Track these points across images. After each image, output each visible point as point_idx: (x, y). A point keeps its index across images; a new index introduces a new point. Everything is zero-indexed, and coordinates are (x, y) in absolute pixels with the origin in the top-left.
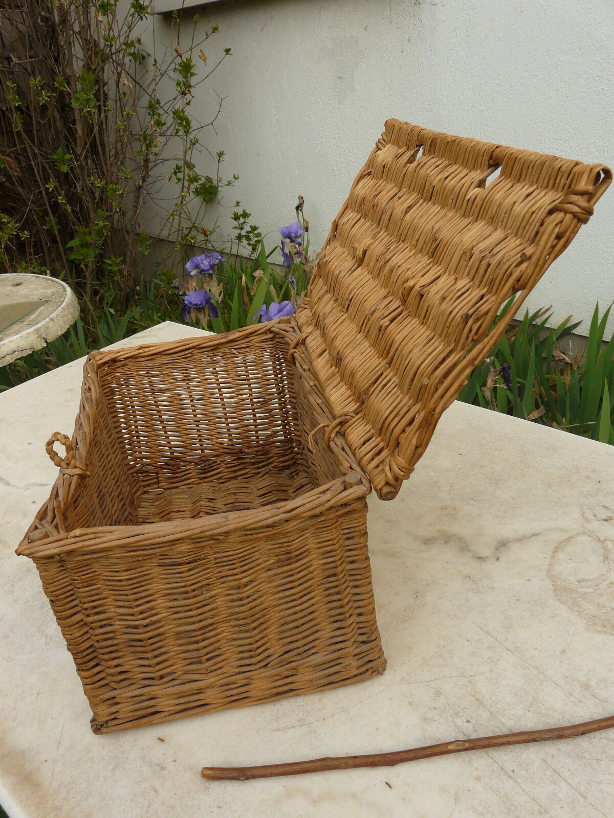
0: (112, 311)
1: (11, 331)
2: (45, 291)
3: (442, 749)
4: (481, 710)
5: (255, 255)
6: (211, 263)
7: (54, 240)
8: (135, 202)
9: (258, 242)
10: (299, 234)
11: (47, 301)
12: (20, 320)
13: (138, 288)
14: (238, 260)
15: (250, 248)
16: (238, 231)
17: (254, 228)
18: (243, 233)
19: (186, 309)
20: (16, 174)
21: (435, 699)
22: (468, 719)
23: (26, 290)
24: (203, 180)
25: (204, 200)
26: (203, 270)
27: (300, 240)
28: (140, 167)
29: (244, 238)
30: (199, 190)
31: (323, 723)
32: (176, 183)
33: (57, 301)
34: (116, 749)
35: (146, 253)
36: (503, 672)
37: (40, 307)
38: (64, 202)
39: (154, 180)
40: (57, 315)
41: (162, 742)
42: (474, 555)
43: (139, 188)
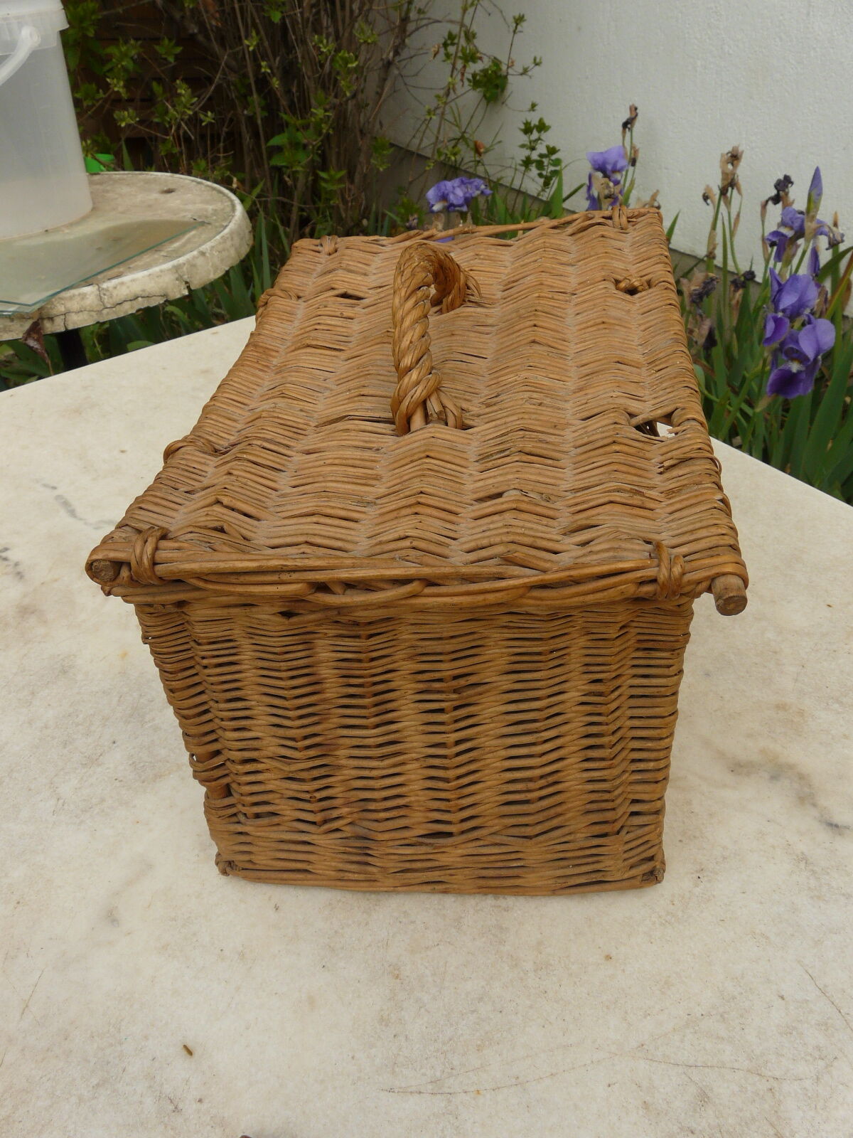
1: (138, 263)
2: (205, 206)
5: (546, 194)
6: (468, 195)
7: (256, 135)
8: (379, 86)
9: (555, 173)
10: (619, 166)
11: (203, 224)
12: (155, 247)
13: (365, 222)
14: (520, 199)
15: (542, 181)
16: (526, 152)
17: (552, 151)
18: (535, 156)
20: (214, 23)
23: (178, 202)
24: (486, 63)
25: (484, 96)
26: (452, 205)
27: (618, 176)
28: (392, 30)
29: (534, 165)
30: (478, 78)
31: (474, 1099)
32: (444, 61)
33: (217, 224)
34: (111, 1045)
35: (381, 169)
36: (841, 1087)
37: (190, 231)
38: (269, 71)
39: (412, 53)
40: (213, 247)
41: (188, 1056)
42: (822, 816)
43: (388, 65)
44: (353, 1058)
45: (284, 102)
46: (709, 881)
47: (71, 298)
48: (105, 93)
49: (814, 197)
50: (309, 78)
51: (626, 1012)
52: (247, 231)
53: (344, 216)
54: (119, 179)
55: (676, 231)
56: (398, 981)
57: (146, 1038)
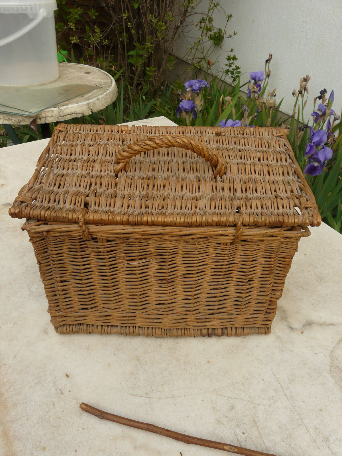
0: (144, 97)
1: (74, 101)
2: (101, 80)
3: (220, 446)
4: (254, 429)
5: (234, 84)
6: (200, 86)
7: (123, 48)
8: (173, 35)
9: (238, 77)
10: (261, 79)
11: (100, 87)
12: (81, 95)
13: (162, 87)
14: (224, 85)
15: (232, 79)
16: (227, 67)
17: (238, 68)
18: (231, 69)
19: (179, 110)
20: (112, 3)
21: (229, 411)
22: (244, 432)
23: (91, 77)
24: (216, 31)
25: (214, 43)
26: (194, 89)
28: (181, 14)
29: (230, 73)
30: (212, 36)
31: (158, 400)
32: (199, 29)
33: (105, 88)
34: (42, 371)
35: (170, 69)
36: (277, 409)
37: (94, 90)
38: (131, 27)
39: (188, 24)
40: (102, 97)
41: (67, 377)
42: (288, 324)
43: (178, 28)
44: (121, 384)
45: (135, 39)
46: (246, 341)
47: (48, 112)
48: (66, 27)
49: (330, 101)
50: (146, 29)
51: (212, 379)
52: (116, 92)
53: (154, 84)
54: (70, 66)
55: (282, 104)
56: (138, 362)
57: (54, 370)
